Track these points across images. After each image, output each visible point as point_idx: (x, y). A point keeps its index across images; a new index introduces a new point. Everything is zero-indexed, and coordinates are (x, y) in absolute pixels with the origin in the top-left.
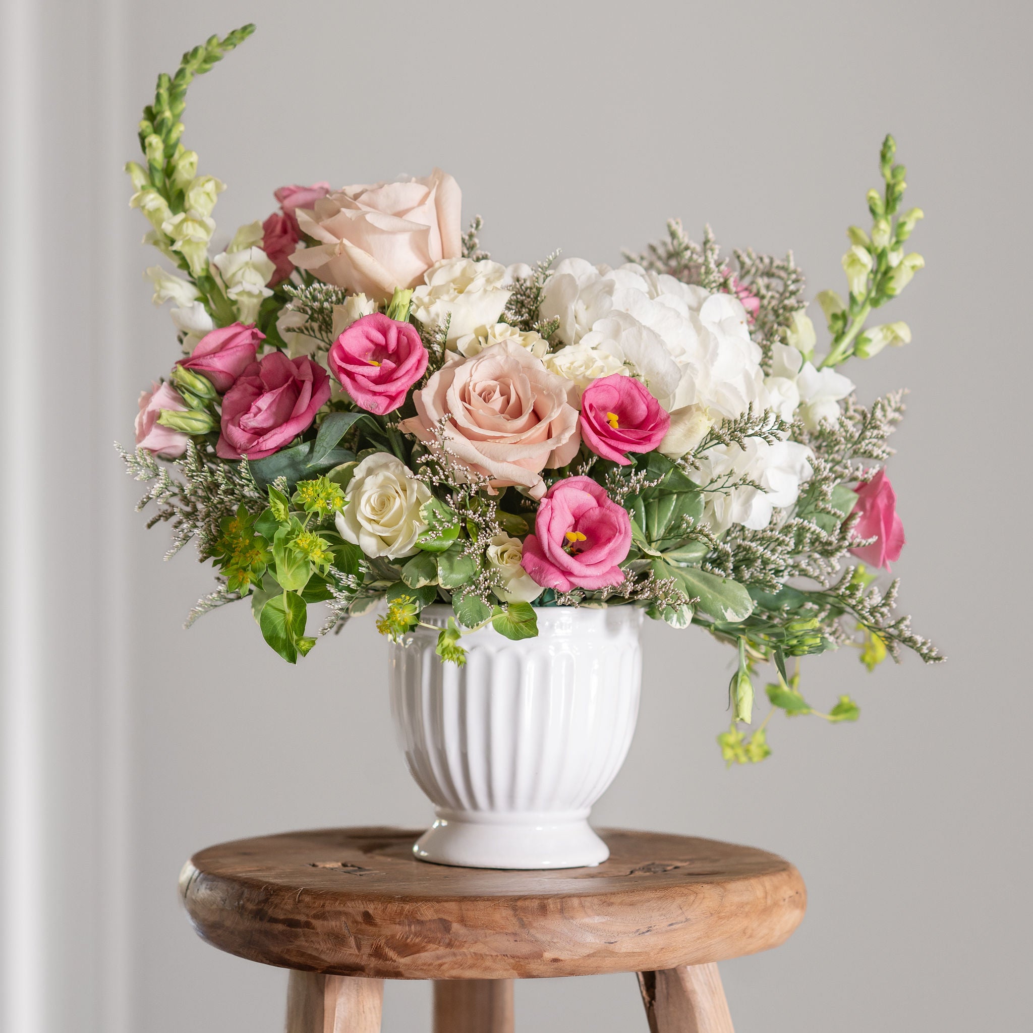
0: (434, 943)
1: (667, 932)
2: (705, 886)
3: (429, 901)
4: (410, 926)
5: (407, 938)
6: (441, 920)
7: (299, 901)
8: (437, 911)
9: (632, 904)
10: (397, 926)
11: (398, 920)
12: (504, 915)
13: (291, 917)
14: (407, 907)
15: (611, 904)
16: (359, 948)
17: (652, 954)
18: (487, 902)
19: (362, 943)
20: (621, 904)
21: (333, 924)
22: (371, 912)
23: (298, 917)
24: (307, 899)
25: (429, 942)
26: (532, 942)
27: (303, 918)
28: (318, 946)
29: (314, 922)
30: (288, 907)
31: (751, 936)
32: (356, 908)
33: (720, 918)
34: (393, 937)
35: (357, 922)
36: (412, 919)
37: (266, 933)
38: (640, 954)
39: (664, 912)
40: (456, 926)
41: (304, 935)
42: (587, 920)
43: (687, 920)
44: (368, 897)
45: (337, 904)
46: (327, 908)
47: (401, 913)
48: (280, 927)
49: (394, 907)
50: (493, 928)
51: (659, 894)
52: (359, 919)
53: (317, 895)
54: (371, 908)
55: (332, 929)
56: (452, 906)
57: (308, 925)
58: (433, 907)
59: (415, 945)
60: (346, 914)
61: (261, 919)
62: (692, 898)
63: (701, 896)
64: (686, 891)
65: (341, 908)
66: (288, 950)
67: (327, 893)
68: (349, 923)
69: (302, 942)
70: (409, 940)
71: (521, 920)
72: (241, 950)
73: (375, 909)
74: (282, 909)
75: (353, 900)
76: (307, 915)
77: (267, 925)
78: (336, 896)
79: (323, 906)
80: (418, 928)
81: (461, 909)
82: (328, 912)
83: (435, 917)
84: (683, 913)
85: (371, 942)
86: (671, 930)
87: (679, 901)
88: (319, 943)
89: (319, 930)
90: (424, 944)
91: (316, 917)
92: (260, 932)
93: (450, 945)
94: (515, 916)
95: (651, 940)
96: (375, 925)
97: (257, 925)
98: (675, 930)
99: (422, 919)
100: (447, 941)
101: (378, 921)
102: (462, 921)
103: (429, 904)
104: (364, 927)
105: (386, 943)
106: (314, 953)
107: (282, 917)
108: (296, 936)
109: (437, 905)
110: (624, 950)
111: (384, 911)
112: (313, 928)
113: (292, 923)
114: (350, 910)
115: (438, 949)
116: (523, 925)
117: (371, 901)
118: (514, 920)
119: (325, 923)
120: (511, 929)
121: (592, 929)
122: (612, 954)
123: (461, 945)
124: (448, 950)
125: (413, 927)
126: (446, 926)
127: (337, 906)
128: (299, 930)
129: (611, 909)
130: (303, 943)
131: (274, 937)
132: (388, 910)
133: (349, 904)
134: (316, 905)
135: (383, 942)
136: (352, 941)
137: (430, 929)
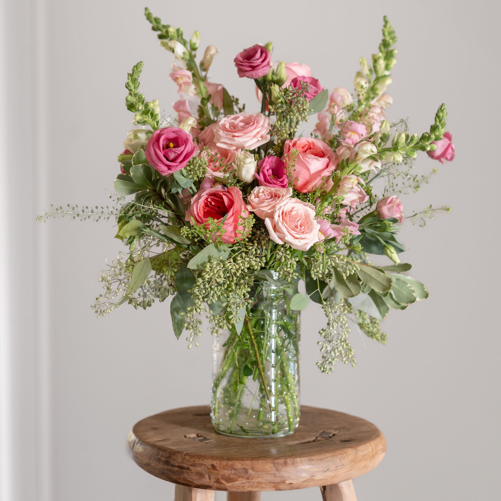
0: (241, 478)
1: (335, 470)
2: (349, 449)
3: (239, 460)
4: (231, 471)
5: (230, 476)
6: (244, 468)
7: (184, 459)
8: (242, 465)
9: (321, 460)
10: (226, 471)
11: (226, 468)
12: (270, 466)
13: (181, 465)
14: (230, 463)
15: (312, 460)
16: (210, 479)
17: (329, 479)
18: (263, 461)
19: (211, 477)
20: (317, 460)
21: (199, 469)
22: (215, 464)
23: (184, 465)
24: (187, 458)
25: (239, 477)
26: (281, 477)
27: (186, 466)
28: (192, 478)
29: (191, 468)
30: (180, 461)
31: (367, 468)
32: (209, 462)
33: (356, 462)
34: (224, 475)
35: (209, 469)
36: (232, 468)
37: (170, 470)
38: (324, 480)
39: (334, 462)
40: (250, 471)
41: (187, 473)
42: (303, 467)
43: (343, 465)
44: (213, 458)
45: (200, 460)
46: (196, 462)
47: (227, 465)
48: (176, 469)
49: (224, 463)
50: (265, 472)
51: (332, 454)
52: (210, 467)
53: (192, 456)
54: (215, 463)
55: (199, 471)
56: (248, 462)
57: (188, 469)
58: (240, 463)
59: (233, 478)
60: (204, 465)
61: (168, 465)
62: (344, 455)
63: (348, 454)
64: (342, 452)
65: (202, 462)
66: (179, 478)
67: (196, 455)
68: (206, 469)
69: (185, 475)
70: (231, 477)
71: (277, 469)
72: (158, 475)
73: (217, 463)
74: (177, 461)
75: (207, 459)
76: (188, 465)
77: (170, 467)
78: (200, 457)
79: (194, 461)
80: (235, 472)
81: (252, 464)
82: (197, 464)
83: (242, 467)
84: (341, 462)
85: (215, 477)
86: (336, 469)
87: (339, 457)
88: (193, 476)
89: (193, 471)
90: (237, 478)
91: (192, 465)
92: (167, 470)
93: (248, 478)
94: (274, 466)
95: (329, 474)
96: (217, 470)
97: (166, 467)
98: (338, 469)
99: (236, 468)
100: (247, 477)
101: (218, 468)
102: (253, 469)
103: (239, 462)
104: (212, 471)
105: (221, 478)
106: (191, 480)
107: (177, 465)
108: (183, 473)
109: (242, 462)
110: (318, 478)
111: (220, 464)
112: (190, 470)
113: (181, 468)
114: (206, 463)
115: (242, 480)
116: (277, 470)
117: (214, 460)
118: (274, 468)
119: (196, 468)
120: (272, 472)
121: (305, 471)
122: (313, 480)
123: (252, 479)
124: (247, 480)
125: (232, 471)
126: (246, 471)
127: (200, 462)
128: (184, 470)
129: (313, 462)
130: (186, 476)
131: (174, 472)
132: (222, 464)
133: (205, 461)
134: (191, 460)
135: (220, 477)
136: (207, 476)
137: (239, 472)
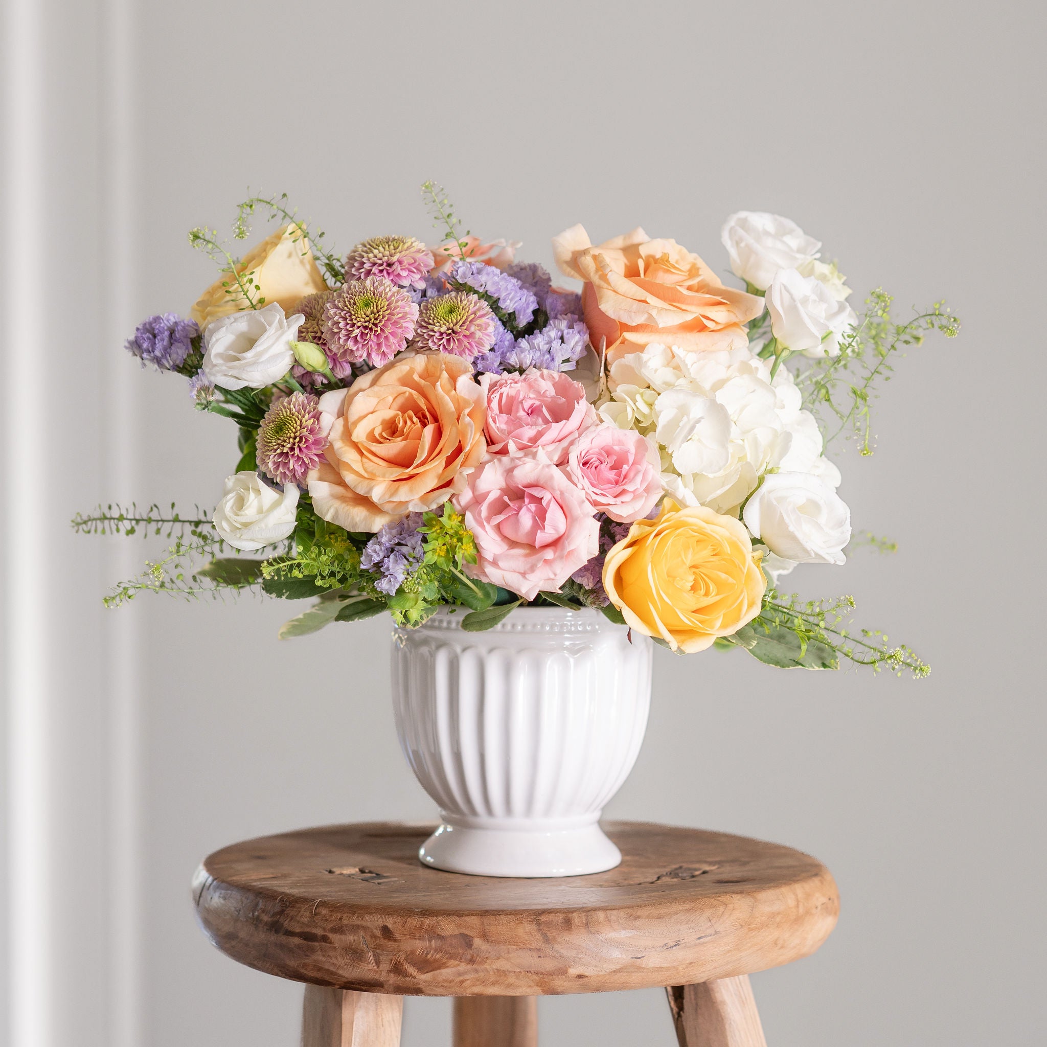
0: (455, 959)
1: (696, 945)
2: (734, 896)
3: (450, 915)
4: (430, 941)
5: (427, 954)
6: (462, 935)
7: (316, 914)
8: (458, 926)
9: (659, 917)
10: (417, 942)
11: (418, 935)
12: (527, 929)
13: (307, 930)
14: (428, 921)
15: (637, 917)
16: (378, 963)
17: (681, 968)
18: (510, 917)
19: (381, 958)
20: (649, 917)
21: (350, 938)
22: (390, 926)
23: (314, 931)
24: (324, 911)
25: (451, 958)
26: (556, 958)
27: (319, 932)
28: (335, 961)
29: (331, 936)
30: (305, 920)
32: (375, 922)
33: (751, 930)
34: (413, 952)
35: (374, 937)
36: (433, 934)
37: (282, 947)
38: (668, 968)
39: (693, 925)
40: (477, 942)
41: (321, 949)
42: (613, 935)
43: (716, 933)
44: (388, 911)
45: (355, 917)
46: (345, 922)
47: (421, 928)
48: (297, 941)
49: (414, 921)
50: (516, 944)
51: (687, 906)
52: (378, 933)
53: (335, 907)
54: (390, 922)
55: (350, 943)
56: (474, 920)
57: (325, 939)
58: (454, 921)
59: (435, 961)
60: (365, 928)
61: (277, 932)
62: (721, 909)
63: (730, 907)
64: (715, 903)
65: (359, 922)
66: (305, 965)
67: (344, 906)
68: (368, 938)
69: (318, 957)
70: (429, 956)
71: (545, 936)
72: (255, 963)
73: (395, 923)
74: (298, 922)
75: (371, 913)
76: (324, 929)
77: (283, 939)
78: (353, 908)
79: (341, 919)
80: (439, 943)
81: (483, 924)
82: (346, 926)
83: (457, 932)
84: (712, 926)
85: (390, 957)
86: (700, 944)
87: (708, 913)
88: (336, 957)
89: (336, 945)
90: (445, 960)
91: (334, 930)
92: (276, 945)
93: (472, 961)
94: (539, 930)
95: (680, 955)
96: (395, 940)
97: (273, 938)
98: (704, 943)
99: (443, 934)
100: (469, 957)
101: (397, 935)
102: (484, 936)
103: (450, 918)
104: (384, 942)
105: (406, 959)
106: (332, 969)
107: (298, 930)
108: (313, 950)
109: (458, 920)
110: (652, 965)
111: (403, 925)
112: (331, 943)
113: (308, 937)
114: (369, 924)
115: (459, 965)
116: (547, 940)
117: (389, 914)
118: (538, 935)
119: (343, 937)
120: (534, 945)
121: (619, 944)
122: (641, 969)
123: (484, 961)
124: (470, 966)
125: (433, 942)
126: (467, 942)
127: (355, 920)
128: (316, 944)
129: (638, 923)
130: (321, 958)
131: (291, 950)
132: (408, 924)
133: (367, 917)
134: (333, 918)
135: (402, 958)
136: (370, 956)
137: (451, 945)
